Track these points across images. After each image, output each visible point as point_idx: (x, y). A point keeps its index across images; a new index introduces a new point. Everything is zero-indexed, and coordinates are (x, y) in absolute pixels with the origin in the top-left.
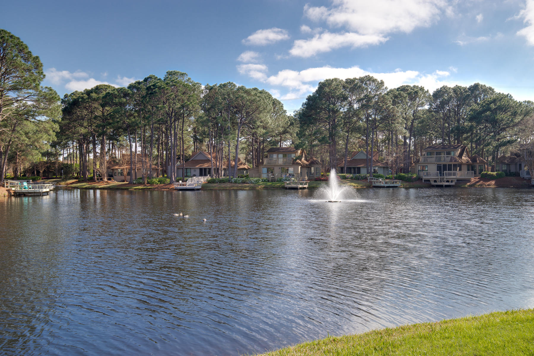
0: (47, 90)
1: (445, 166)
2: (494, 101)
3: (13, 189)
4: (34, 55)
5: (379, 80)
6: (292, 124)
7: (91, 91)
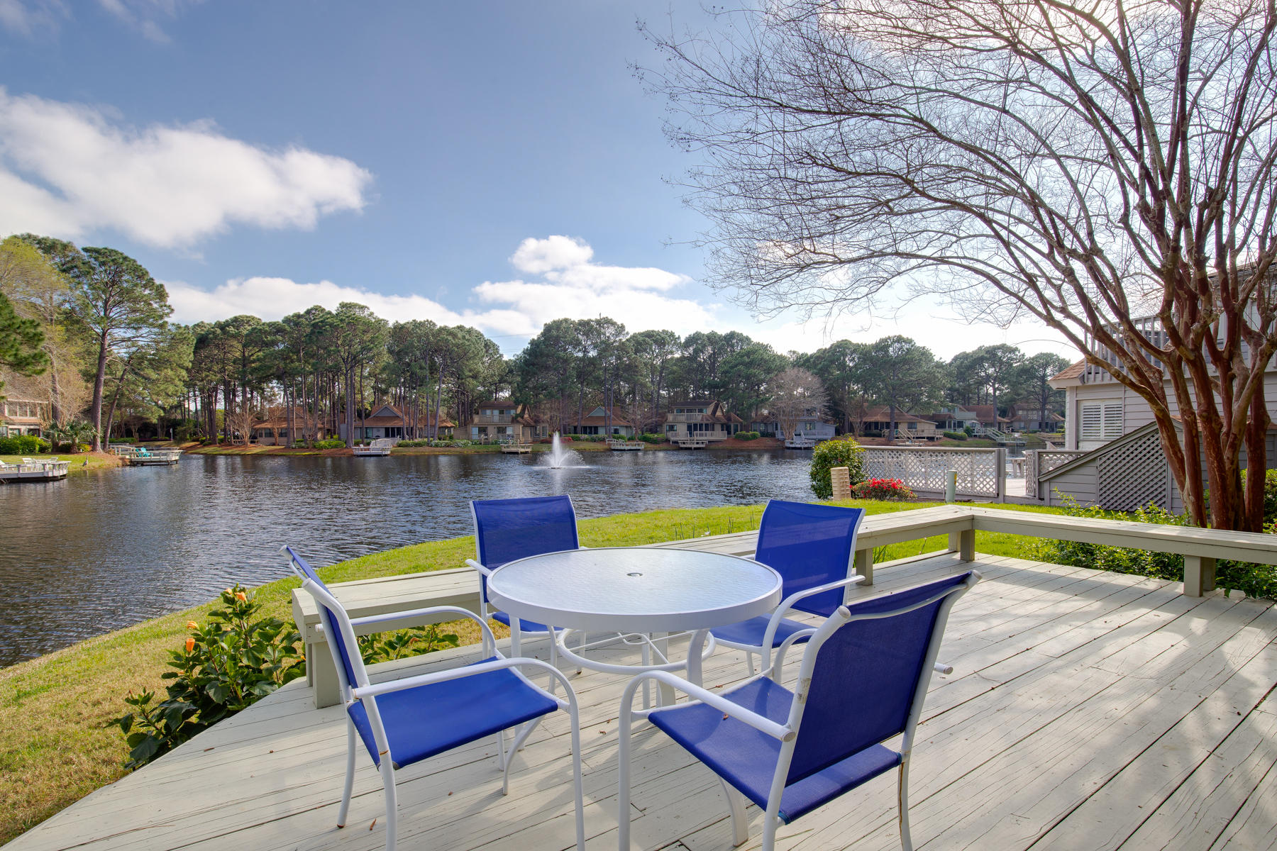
0: (174, 327)
1: (695, 425)
2: (748, 354)
3: (128, 457)
4: (157, 282)
5: (619, 323)
6: (511, 371)
7: (227, 324)
